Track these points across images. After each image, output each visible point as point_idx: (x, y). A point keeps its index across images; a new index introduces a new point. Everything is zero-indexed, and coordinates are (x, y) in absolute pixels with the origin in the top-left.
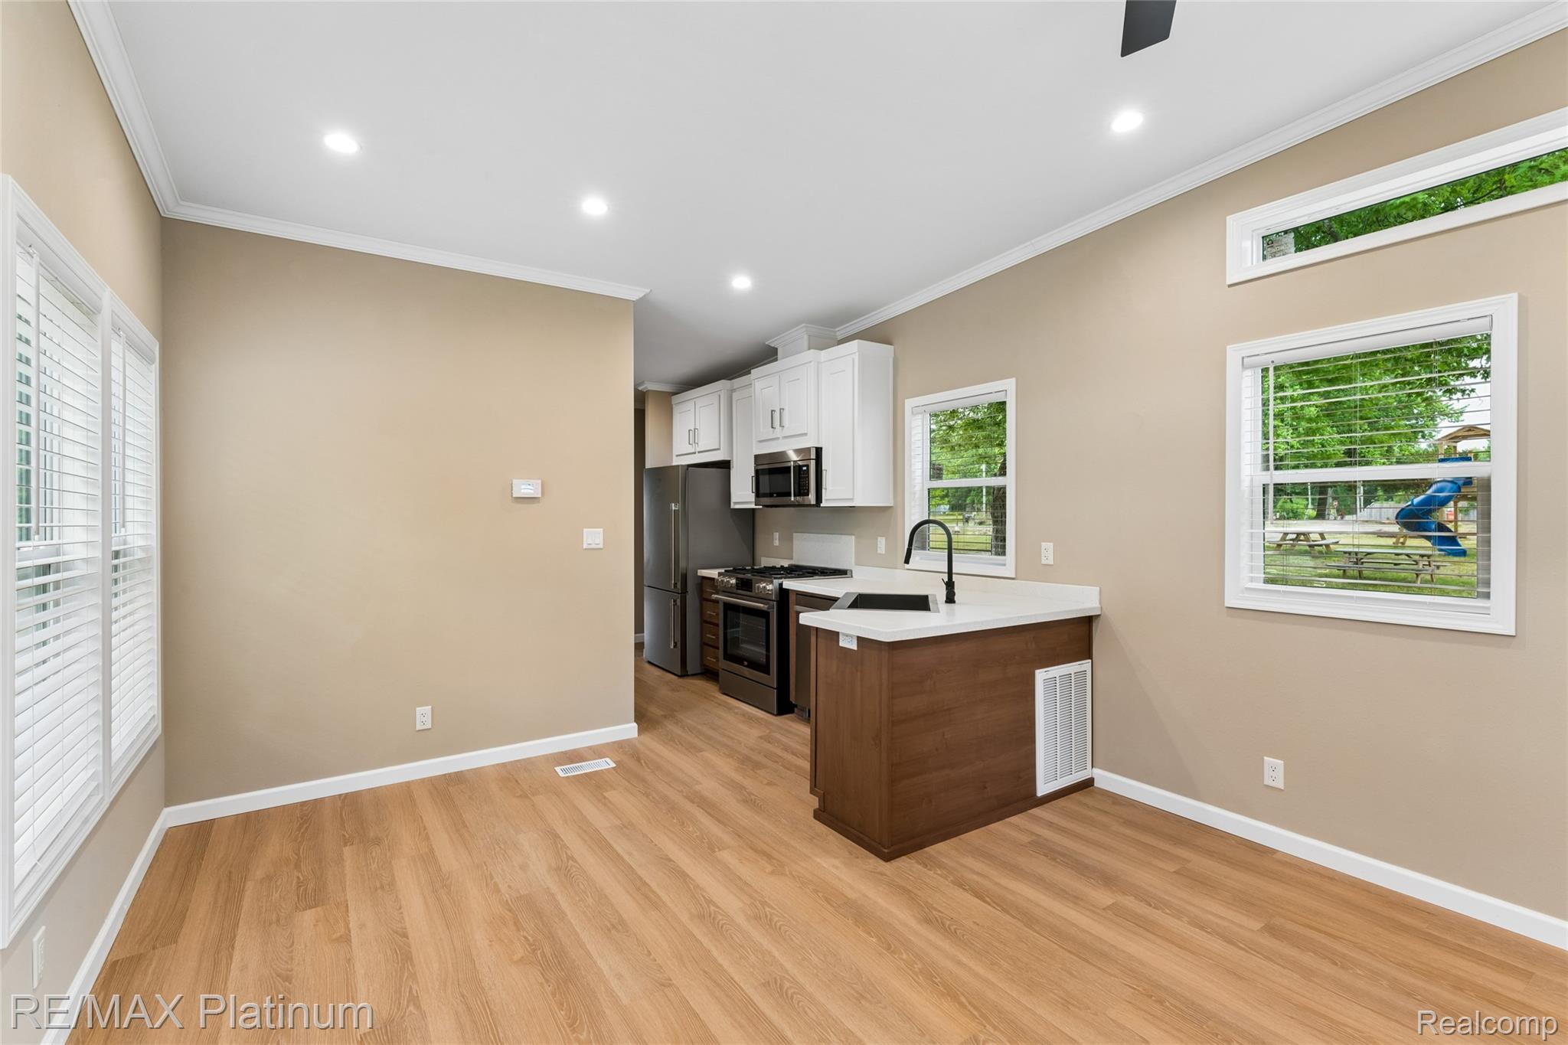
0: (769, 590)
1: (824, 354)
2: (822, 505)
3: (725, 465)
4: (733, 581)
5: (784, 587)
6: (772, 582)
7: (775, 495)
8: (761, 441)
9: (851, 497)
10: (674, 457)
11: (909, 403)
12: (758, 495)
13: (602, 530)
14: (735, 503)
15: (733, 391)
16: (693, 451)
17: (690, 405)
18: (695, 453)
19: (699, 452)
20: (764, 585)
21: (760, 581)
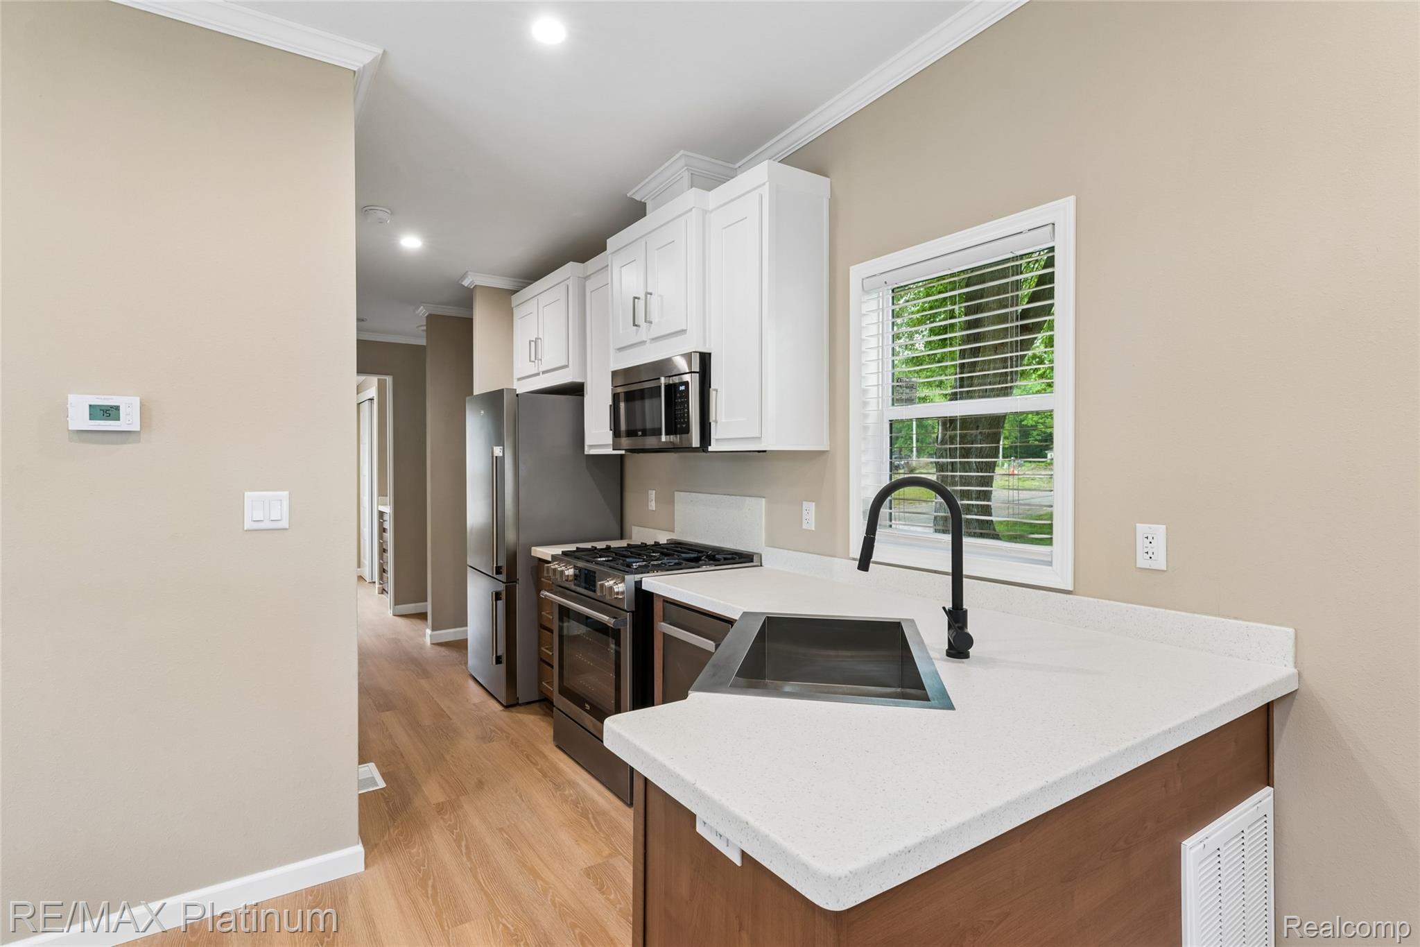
0: (618, 593)
1: (714, 197)
2: (710, 449)
3: (575, 391)
4: (570, 572)
5: (644, 587)
6: (623, 580)
7: (640, 433)
8: (620, 349)
9: (758, 435)
10: (515, 381)
11: (857, 273)
12: (616, 433)
13: (286, 493)
14: (591, 447)
15: (587, 278)
16: (536, 372)
17: (531, 307)
18: (538, 374)
19: (544, 372)
20: (611, 583)
21: (606, 576)
